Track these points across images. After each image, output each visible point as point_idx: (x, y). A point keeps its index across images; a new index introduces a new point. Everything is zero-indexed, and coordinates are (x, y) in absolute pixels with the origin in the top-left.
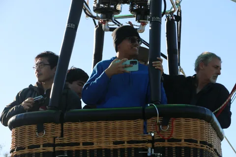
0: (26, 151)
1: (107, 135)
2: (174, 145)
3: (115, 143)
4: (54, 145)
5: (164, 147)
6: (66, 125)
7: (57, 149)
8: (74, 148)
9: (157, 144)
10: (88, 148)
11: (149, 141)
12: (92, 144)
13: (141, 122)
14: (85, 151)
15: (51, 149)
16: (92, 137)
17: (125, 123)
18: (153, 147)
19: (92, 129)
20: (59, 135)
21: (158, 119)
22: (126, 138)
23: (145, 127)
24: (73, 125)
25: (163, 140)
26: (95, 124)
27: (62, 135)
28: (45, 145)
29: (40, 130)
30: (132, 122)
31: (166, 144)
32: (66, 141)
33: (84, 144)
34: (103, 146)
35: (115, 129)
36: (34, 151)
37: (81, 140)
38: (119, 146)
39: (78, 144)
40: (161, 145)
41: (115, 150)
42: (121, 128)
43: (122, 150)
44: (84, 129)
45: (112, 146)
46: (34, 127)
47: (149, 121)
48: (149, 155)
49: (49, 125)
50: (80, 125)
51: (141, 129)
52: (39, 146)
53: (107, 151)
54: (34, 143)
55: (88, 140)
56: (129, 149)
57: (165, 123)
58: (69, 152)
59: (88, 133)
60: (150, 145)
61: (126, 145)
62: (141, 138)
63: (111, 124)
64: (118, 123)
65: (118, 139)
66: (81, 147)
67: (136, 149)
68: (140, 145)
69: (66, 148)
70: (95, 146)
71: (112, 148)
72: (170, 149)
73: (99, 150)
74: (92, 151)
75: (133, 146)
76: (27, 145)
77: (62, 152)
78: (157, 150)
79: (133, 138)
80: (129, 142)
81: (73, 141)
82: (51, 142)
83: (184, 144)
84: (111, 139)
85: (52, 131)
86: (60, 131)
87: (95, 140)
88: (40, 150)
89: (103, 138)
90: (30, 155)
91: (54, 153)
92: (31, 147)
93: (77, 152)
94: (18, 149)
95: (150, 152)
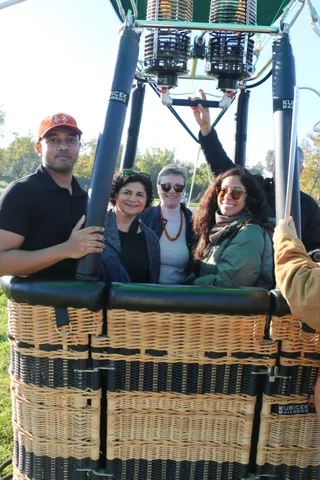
0: (37, 353)
1: (195, 340)
3: (207, 354)
4: (89, 348)
5: (297, 367)
6: (111, 313)
7: (95, 356)
8: (128, 358)
9: (284, 361)
10: (157, 360)
11: (272, 357)
12: (163, 353)
13: (260, 320)
14: (149, 365)
15: (84, 355)
16: (165, 338)
17: (232, 319)
18: (278, 363)
19: (166, 327)
20: (99, 331)
22: (230, 349)
23: (266, 330)
24: (129, 315)
26: (173, 318)
27: (105, 332)
28: (72, 348)
30: (244, 319)
31: (302, 361)
32: (113, 345)
33: (149, 352)
34: (186, 359)
35: (211, 329)
36: (52, 355)
37: (144, 346)
38: (214, 362)
39: (138, 351)
40: (294, 364)
41: (207, 367)
42: (225, 330)
43: (221, 368)
44: (151, 325)
45: (202, 360)
46: (50, 311)
48: (272, 379)
49: (80, 312)
51: (261, 333)
52: (59, 347)
53: (193, 367)
55: (157, 347)
56: (233, 367)
58: (120, 364)
59: (158, 332)
60: (272, 362)
61: (230, 360)
62: (257, 349)
65: (215, 349)
66: (143, 358)
67: (247, 368)
68: (255, 362)
69: (114, 357)
70: (170, 359)
71: (201, 363)
72: (307, 369)
73: (178, 366)
74: (163, 366)
75: (243, 361)
76: (37, 342)
77: (106, 363)
78: (283, 371)
79: (244, 349)
80: (234, 355)
81: (128, 346)
82: (85, 343)
84: (203, 348)
85: (85, 324)
86: (100, 325)
87: (170, 349)
88: (65, 354)
89: (187, 345)
90: (44, 360)
91: (89, 363)
92: (45, 347)
93: (136, 364)
94: (21, 345)
95: (271, 374)
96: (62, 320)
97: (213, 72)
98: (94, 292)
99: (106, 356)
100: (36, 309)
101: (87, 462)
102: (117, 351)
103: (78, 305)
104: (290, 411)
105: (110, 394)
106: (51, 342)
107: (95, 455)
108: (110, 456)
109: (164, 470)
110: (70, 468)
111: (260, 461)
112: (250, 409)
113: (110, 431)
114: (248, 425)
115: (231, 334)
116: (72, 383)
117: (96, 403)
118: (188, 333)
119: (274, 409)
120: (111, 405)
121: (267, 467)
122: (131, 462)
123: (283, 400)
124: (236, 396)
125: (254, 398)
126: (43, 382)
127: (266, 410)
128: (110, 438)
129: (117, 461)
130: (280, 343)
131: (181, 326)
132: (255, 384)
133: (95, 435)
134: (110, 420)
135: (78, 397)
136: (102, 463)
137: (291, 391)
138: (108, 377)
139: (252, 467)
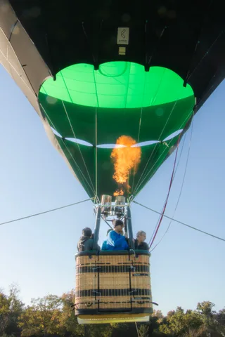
0: (85, 266)
2: (140, 265)
6: (100, 256)
7: (97, 265)
8: (103, 265)
10: (109, 265)
11: (131, 263)
13: (128, 256)
14: (107, 266)
15: (94, 265)
17: (122, 256)
18: (132, 265)
19: (110, 258)
21: (135, 255)
23: (129, 258)
24: (103, 256)
25: (135, 263)
26: (111, 256)
28: (92, 264)
29: (90, 258)
30: (124, 256)
31: (137, 264)
32: (100, 262)
33: (107, 264)
35: (118, 258)
36: (88, 266)
37: (106, 262)
38: (120, 265)
39: (105, 264)
45: (117, 265)
46: (88, 257)
47: (131, 256)
49: (94, 256)
50: (105, 257)
53: (116, 266)
54: (88, 262)
56: (124, 266)
57: (137, 257)
58: (101, 266)
59: (108, 259)
61: (122, 265)
62: (128, 262)
63: (117, 256)
64: (119, 256)
65: (119, 262)
67: (126, 266)
68: (128, 265)
70: (111, 265)
73: (113, 266)
76: (85, 263)
77: (99, 266)
78: (134, 266)
79: (125, 262)
80: (123, 263)
81: (103, 262)
82: (94, 262)
83: (143, 264)
84: (117, 262)
85: (94, 258)
86: (97, 259)
87: (111, 262)
88: (90, 265)
89: (114, 262)
91: (96, 267)
94: (82, 265)
95: (132, 267)
97: (115, 214)
100: (85, 256)
101: (95, 290)
102: (101, 264)
104: (137, 275)
105: (100, 273)
107: (97, 288)
108: (100, 288)
110: (92, 292)
111: (132, 287)
112: (128, 275)
113: (100, 282)
114: (129, 279)
115: (122, 259)
116: (92, 271)
117: (97, 276)
118: (114, 259)
119: (133, 275)
120: (100, 276)
121: (134, 289)
122: (104, 290)
123: (135, 273)
124: (125, 273)
125: (129, 273)
126: (86, 272)
128: (100, 284)
129: (102, 290)
130: (132, 261)
131: (112, 258)
132: (129, 270)
133: (97, 283)
134: (100, 279)
135: (93, 274)
136: (99, 290)
137: (136, 271)
138: (99, 270)
139: (131, 289)
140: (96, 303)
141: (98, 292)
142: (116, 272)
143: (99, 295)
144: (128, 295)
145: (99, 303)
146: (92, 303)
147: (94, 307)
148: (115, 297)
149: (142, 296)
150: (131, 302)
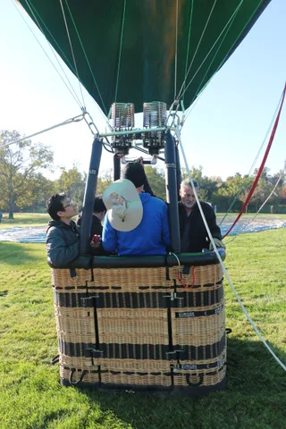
0: (64, 291)
1: (133, 281)
2: (195, 291)
3: (141, 288)
4: (86, 287)
5: (185, 292)
6: (95, 270)
7: (90, 291)
8: (104, 291)
9: (178, 290)
10: (117, 291)
11: (172, 287)
12: (120, 288)
13: (164, 270)
14: (114, 294)
15: (84, 291)
16: (119, 280)
17: (149, 270)
18: (175, 291)
19: (119, 275)
20: (90, 279)
21: (180, 268)
22: (150, 285)
23: (167, 275)
24: (102, 271)
25: (182, 286)
26: (122, 271)
27: (93, 280)
28: (78, 287)
30: (155, 269)
31: (187, 290)
32: (97, 285)
33: (113, 288)
34: (130, 290)
35: (140, 275)
36: (70, 292)
37: (110, 285)
38: (144, 291)
39: (107, 288)
41: (141, 294)
42: (146, 275)
43: (148, 294)
44: (112, 275)
45: (138, 291)
46: (68, 271)
47: (170, 269)
48: (172, 299)
49: (81, 270)
50: (108, 271)
51: (165, 276)
52: (74, 288)
53: (134, 294)
55: (117, 285)
56: (154, 294)
57: (186, 272)
58: (100, 294)
59: (116, 278)
60: (172, 290)
61: (151, 290)
62: (164, 285)
63: (136, 271)
64: (143, 270)
65: (143, 285)
66: (111, 291)
67: (160, 294)
68: (164, 291)
69: (98, 291)
70: (122, 291)
72: (191, 294)
73: (127, 294)
74: (120, 294)
75: (157, 290)
76: (64, 286)
77: (95, 294)
78: (179, 294)
79: (157, 284)
80: (153, 287)
81: (103, 285)
82: (84, 285)
83: (203, 289)
84: (137, 285)
85: (83, 276)
86: (90, 276)
87: (122, 285)
88: (76, 291)
89: (130, 284)
90: (67, 294)
91: (87, 294)
92: (67, 288)
93: (108, 294)
94: (57, 288)
95: (173, 297)
96: (73, 274)
98: (86, 260)
99: (94, 291)
100: (62, 270)
101: (90, 345)
102: (99, 288)
103: (80, 268)
104: (185, 316)
105: (98, 309)
106: (70, 285)
107: (93, 341)
108: (101, 342)
109: (127, 349)
110: (83, 349)
111: (174, 343)
112: (165, 315)
113: (99, 328)
114: (166, 323)
115: (150, 277)
116: (80, 305)
117: (92, 314)
118: (130, 277)
119: (177, 315)
120: (99, 315)
121: (178, 347)
122: (111, 345)
123: (181, 310)
124: (158, 309)
125: (166, 310)
126: (68, 305)
127: (173, 316)
128: (100, 332)
129: (104, 345)
130: (175, 281)
131: (126, 275)
132: (168, 304)
133: (93, 331)
134: (99, 322)
135: (84, 311)
136: (97, 345)
137: (184, 305)
138: (96, 301)
139: (171, 347)
140: (94, 372)
141: (97, 350)
142: (135, 306)
143: (98, 356)
144: (164, 358)
145: (99, 371)
146: (86, 372)
147: (91, 378)
148: (135, 361)
149: (198, 362)
150: (172, 374)
